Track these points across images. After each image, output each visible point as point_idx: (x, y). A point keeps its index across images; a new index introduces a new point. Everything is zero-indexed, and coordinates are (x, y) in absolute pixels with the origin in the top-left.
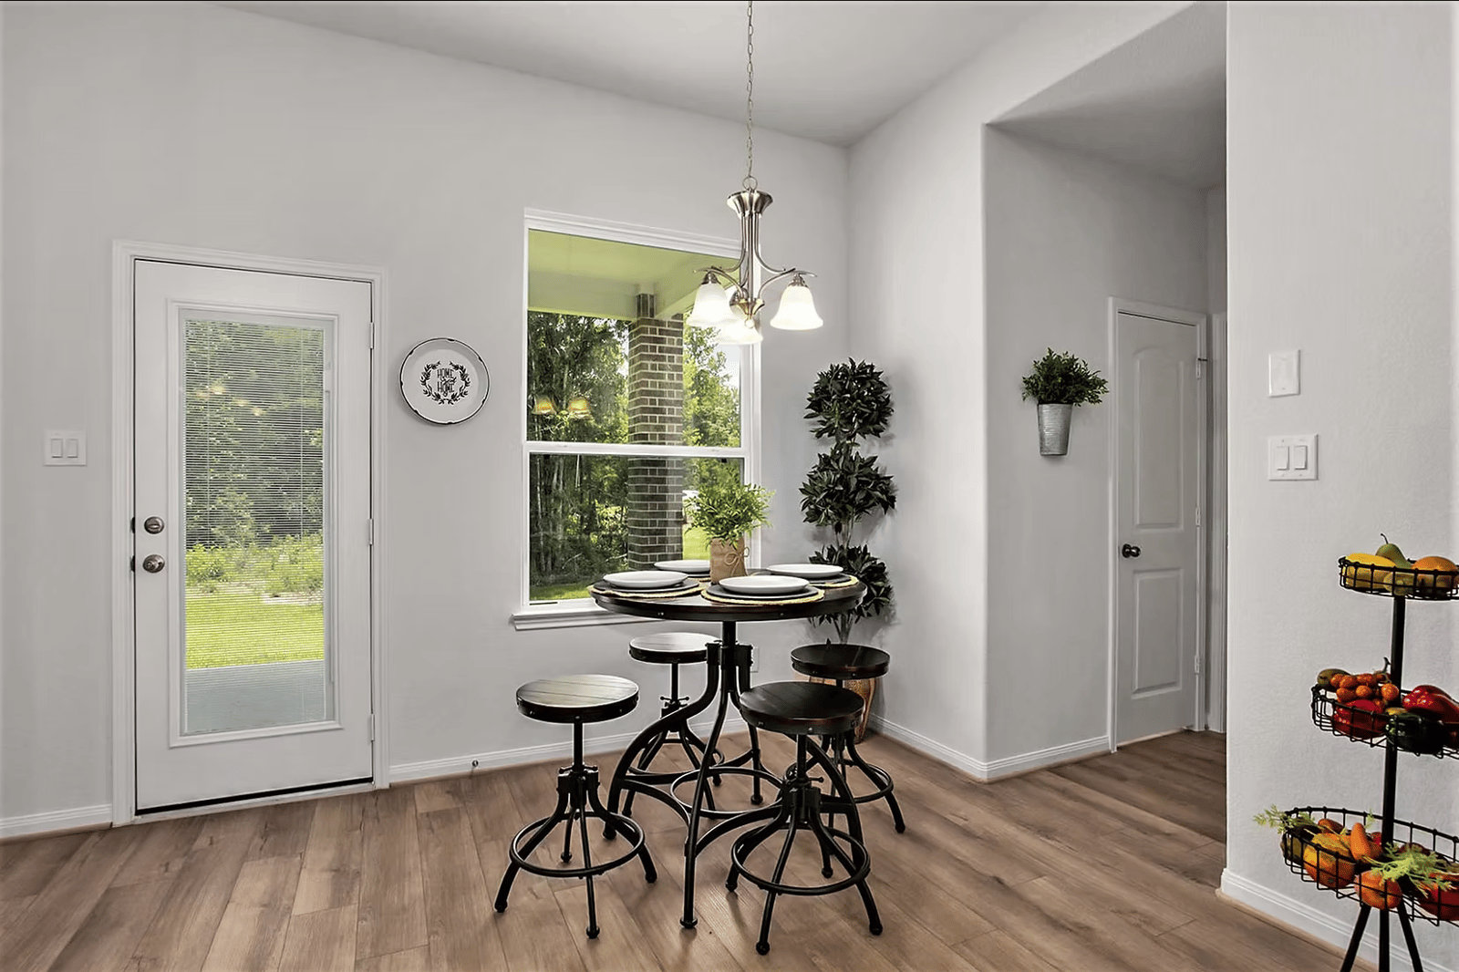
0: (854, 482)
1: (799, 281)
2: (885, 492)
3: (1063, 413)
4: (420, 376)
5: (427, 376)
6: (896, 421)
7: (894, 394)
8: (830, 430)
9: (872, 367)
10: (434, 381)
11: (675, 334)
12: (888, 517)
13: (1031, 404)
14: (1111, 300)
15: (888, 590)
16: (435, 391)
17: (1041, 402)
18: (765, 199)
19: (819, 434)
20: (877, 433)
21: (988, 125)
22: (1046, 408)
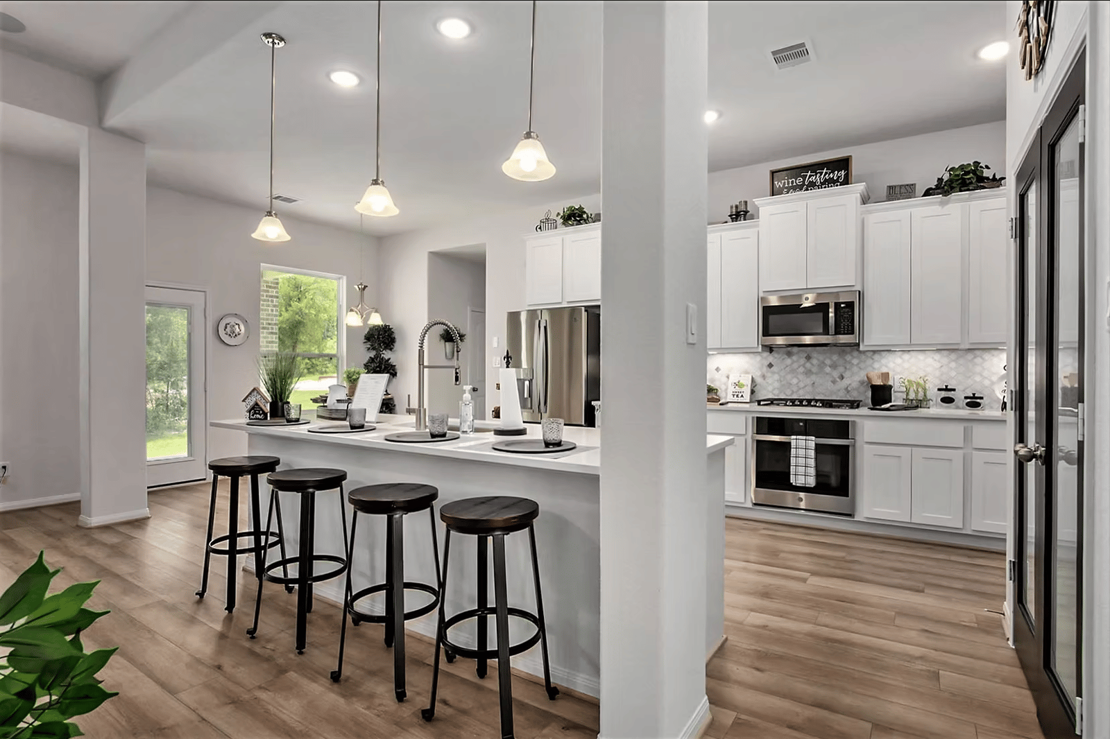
0: (383, 367)
1: (376, 312)
2: (393, 370)
3: (451, 347)
4: (223, 328)
5: (226, 328)
6: (397, 345)
7: (396, 336)
8: (374, 349)
9: (389, 326)
10: (228, 329)
11: (275, 288)
12: (394, 380)
13: (443, 341)
14: (469, 308)
15: (395, 405)
16: (229, 333)
17: (446, 341)
18: (365, 287)
19: (369, 349)
20: (391, 349)
21: (430, 252)
22: (447, 343)
